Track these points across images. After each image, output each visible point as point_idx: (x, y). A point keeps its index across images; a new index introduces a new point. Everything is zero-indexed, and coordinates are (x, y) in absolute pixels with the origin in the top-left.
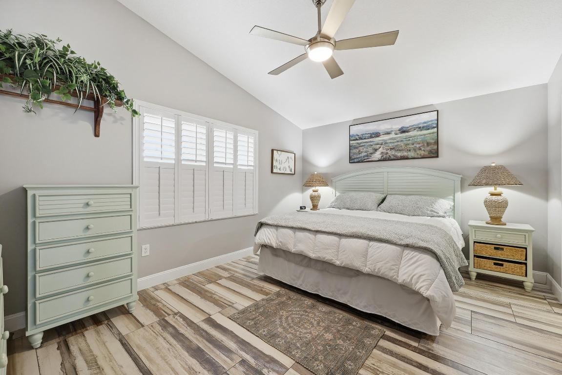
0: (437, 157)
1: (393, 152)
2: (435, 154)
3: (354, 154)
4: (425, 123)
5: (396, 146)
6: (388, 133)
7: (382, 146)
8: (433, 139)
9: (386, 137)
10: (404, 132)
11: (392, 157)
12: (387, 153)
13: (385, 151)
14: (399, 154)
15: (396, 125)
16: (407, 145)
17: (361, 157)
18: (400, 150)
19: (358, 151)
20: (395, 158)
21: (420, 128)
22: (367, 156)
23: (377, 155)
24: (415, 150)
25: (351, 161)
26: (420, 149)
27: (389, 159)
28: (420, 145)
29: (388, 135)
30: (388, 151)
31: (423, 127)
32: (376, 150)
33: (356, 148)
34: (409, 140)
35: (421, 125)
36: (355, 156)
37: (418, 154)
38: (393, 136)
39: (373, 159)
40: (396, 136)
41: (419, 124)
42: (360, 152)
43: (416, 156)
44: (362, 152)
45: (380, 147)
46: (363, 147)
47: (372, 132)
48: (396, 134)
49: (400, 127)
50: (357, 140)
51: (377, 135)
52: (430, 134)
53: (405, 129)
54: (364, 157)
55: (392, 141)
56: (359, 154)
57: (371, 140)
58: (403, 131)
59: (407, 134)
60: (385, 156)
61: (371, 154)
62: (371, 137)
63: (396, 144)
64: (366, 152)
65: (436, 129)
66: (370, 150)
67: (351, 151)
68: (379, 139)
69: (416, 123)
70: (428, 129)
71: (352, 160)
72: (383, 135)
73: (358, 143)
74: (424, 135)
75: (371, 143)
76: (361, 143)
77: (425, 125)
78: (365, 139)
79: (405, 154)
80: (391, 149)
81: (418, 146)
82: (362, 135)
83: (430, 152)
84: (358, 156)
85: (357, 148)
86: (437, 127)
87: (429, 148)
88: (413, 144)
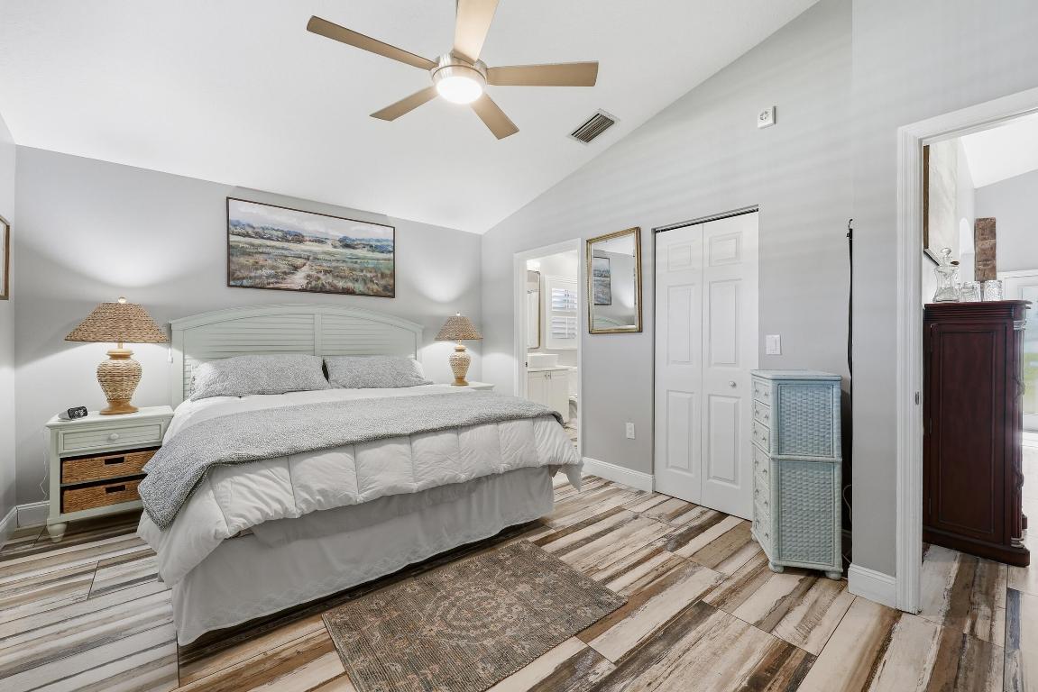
0: (393, 297)
1: (330, 279)
2: (389, 292)
3: (243, 267)
4: (378, 241)
5: (335, 268)
6: (320, 241)
7: (309, 263)
8: (389, 269)
9: (316, 248)
10: (347, 246)
11: (328, 287)
12: (319, 278)
13: (314, 273)
14: (341, 284)
15: (337, 230)
16: (352, 270)
17: (260, 277)
18: (341, 277)
19: (251, 261)
20: (332, 289)
21: (371, 246)
22: (276, 276)
23: (299, 279)
24: (365, 281)
25: (232, 283)
26: (372, 281)
27: (322, 290)
28: (372, 275)
29: (320, 245)
30: (321, 275)
31: (376, 247)
32: (296, 268)
33: (244, 253)
34: (356, 263)
35: (374, 243)
36: (244, 273)
37: (368, 288)
38: (328, 248)
39: (289, 286)
40: (335, 250)
41: (369, 240)
42: (257, 266)
43: (366, 292)
44: (262, 266)
45: (304, 265)
46: (265, 256)
47: (286, 230)
48: (335, 247)
49: (341, 236)
50: (248, 235)
51: (299, 238)
52: (385, 260)
53: (349, 242)
54: (268, 277)
55: (327, 257)
56: (257, 269)
57: (286, 245)
58: (346, 244)
59: (352, 251)
60: (314, 283)
61: (285, 273)
62: (284, 239)
63: (334, 264)
64: (273, 268)
65: (392, 255)
66: (283, 266)
67: (234, 259)
68: (301, 247)
69: (366, 236)
70: (383, 252)
71: (233, 279)
72: (310, 241)
73: (253, 245)
74: (378, 260)
75: (286, 253)
76: (260, 246)
77: (379, 244)
78: (269, 239)
79: (350, 285)
80: (326, 272)
81: (369, 275)
82: (263, 229)
83: (385, 288)
84: (253, 274)
85: (249, 254)
86: (394, 252)
87: (383, 282)
88: (362, 271)
